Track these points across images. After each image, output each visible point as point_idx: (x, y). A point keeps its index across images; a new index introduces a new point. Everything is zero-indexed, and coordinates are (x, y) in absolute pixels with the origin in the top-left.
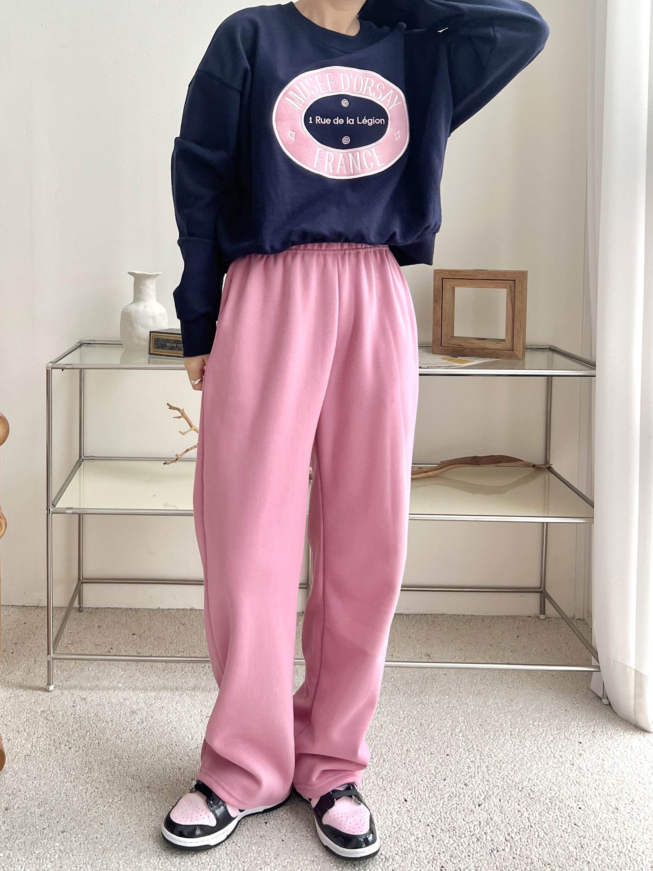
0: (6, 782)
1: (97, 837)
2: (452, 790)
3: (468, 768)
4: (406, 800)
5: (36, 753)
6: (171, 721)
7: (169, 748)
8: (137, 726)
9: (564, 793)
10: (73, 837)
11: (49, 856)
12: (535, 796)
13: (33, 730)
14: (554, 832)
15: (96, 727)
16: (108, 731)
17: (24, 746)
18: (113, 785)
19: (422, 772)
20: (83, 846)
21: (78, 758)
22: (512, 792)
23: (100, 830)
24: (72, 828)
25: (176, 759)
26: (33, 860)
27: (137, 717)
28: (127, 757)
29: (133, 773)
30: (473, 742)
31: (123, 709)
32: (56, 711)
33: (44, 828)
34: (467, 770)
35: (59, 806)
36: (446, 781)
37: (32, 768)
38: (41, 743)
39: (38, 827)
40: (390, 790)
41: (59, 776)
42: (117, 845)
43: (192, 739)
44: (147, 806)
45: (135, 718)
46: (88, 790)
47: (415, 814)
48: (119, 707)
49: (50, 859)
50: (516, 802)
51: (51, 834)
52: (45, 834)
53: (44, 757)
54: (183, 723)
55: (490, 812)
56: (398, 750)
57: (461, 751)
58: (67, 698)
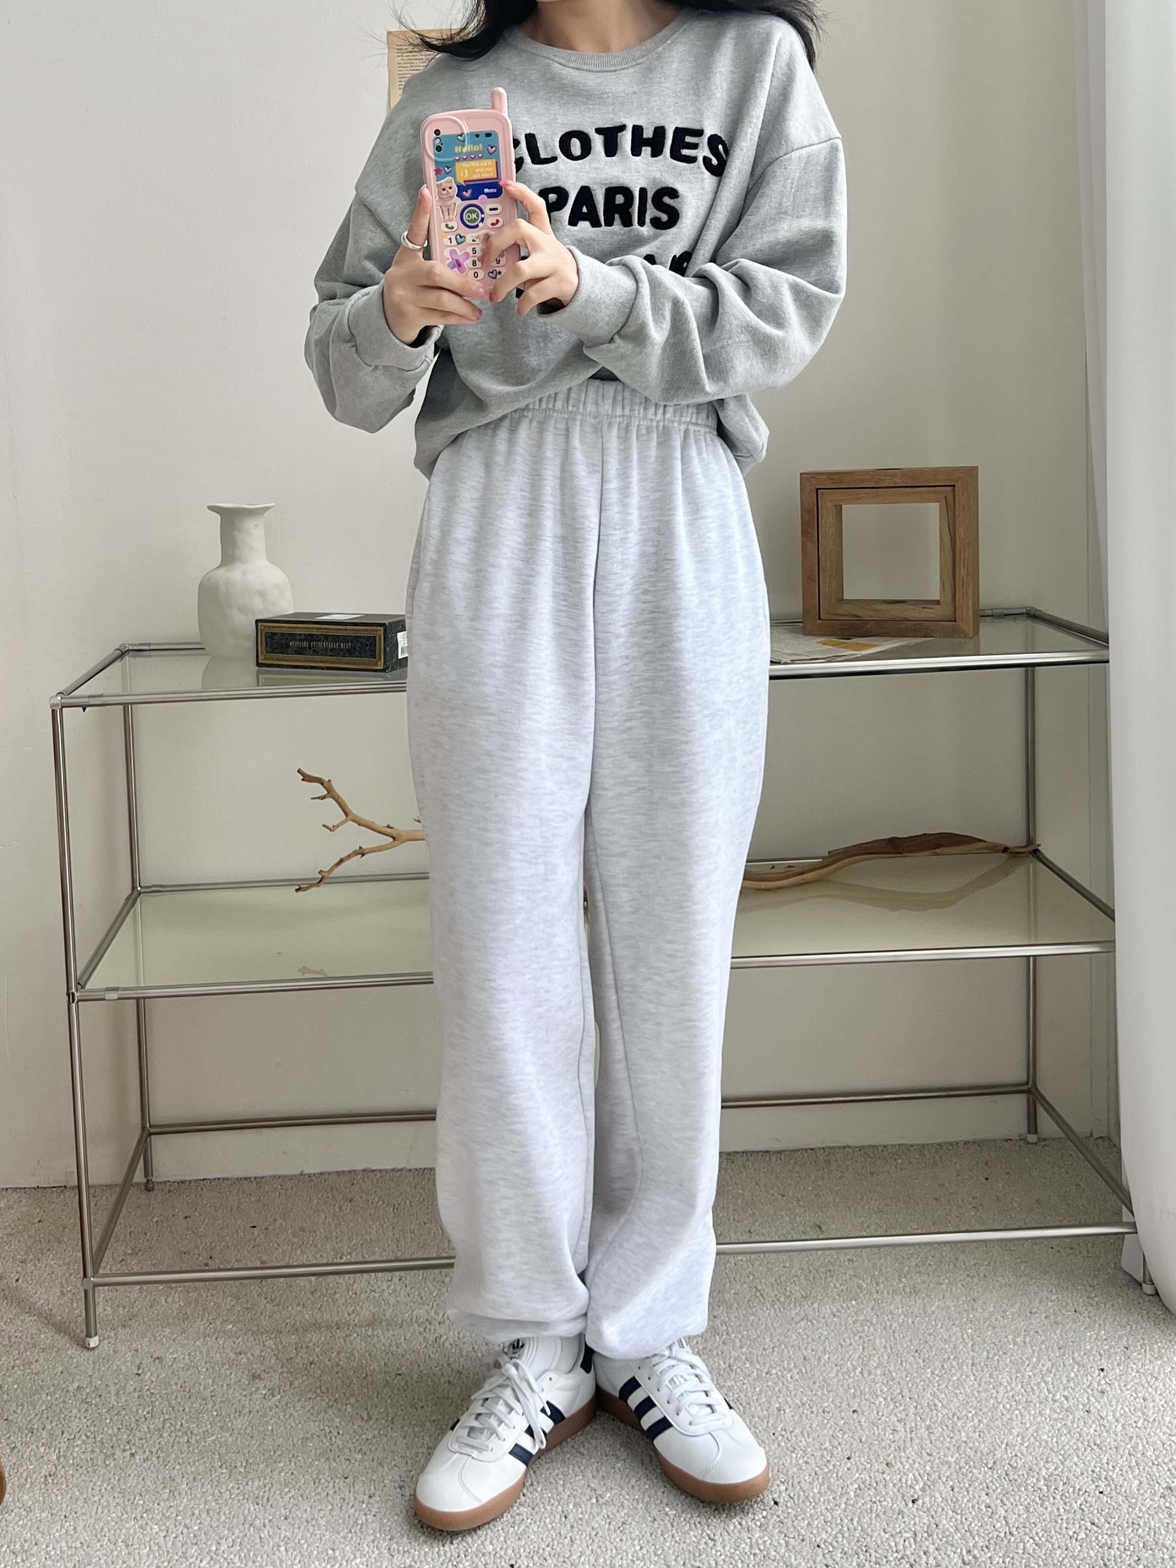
0: (10, 1529)
2: (862, 1476)
3: (892, 1434)
4: (776, 1503)
6: (327, 1388)
7: (324, 1441)
8: (262, 1403)
9: (1072, 1467)
12: (1019, 1476)
14: (1053, 1541)
17: (42, 1457)
18: (218, 1519)
19: (806, 1447)
21: (149, 1472)
22: (975, 1471)
25: (338, 1460)
27: (262, 1386)
28: (244, 1464)
30: (902, 1382)
31: (234, 1373)
32: (104, 1385)
34: (891, 1436)
36: (851, 1460)
37: (59, 1498)
38: (77, 1449)
41: (112, 1509)
43: (370, 1418)
45: (258, 1388)
46: (170, 1531)
47: (794, 1527)
48: (226, 1369)
50: (983, 1489)
53: (83, 1477)
55: (933, 1513)
56: (762, 1410)
57: (880, 1403)
58: (125, 1359)
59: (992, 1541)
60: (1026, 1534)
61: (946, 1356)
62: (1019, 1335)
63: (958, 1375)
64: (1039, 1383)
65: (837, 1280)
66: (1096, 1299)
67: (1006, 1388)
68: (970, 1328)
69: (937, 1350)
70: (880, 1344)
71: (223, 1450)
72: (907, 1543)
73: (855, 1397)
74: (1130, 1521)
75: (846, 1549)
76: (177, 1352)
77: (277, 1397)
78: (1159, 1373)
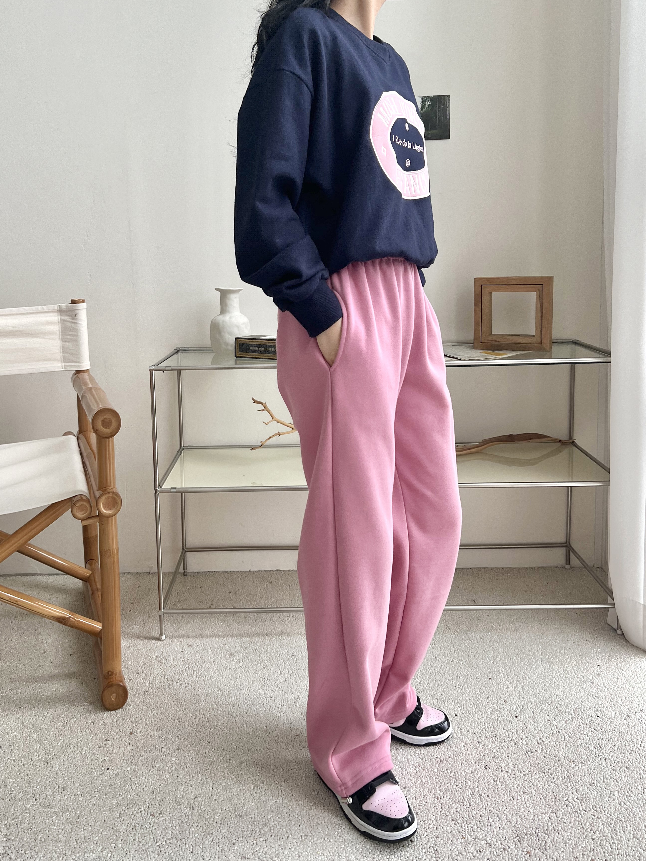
0: (130, 712)
1: (205, 753)
2: (494, 706)
4: (456, 715)
5: (153, 689)
6: (263, 660)
7: (262, 682)
8: (235, 665)
9: (585, 706)
10: (186, 753)
11: (167, 768)
12: (562, 708)
13: (150, 671)
14: (577, 736)
15: (202, 667)
16: (211, 670)
17: (143, 684)
18: (217, 713)
19: (469, 693)
20: (194, 760)
21: (188, 692)
22: (543, 706)
23: (208, 747)
24: (185, 746)
25: (268, 690)
26: (154, 772)
27: (235, 658)
28: (228, 690)
29: (233, 702)
30: (509, 668)
31: (223, 653)
32: (168, 656)
33: (162, 747)
34: (506, 690)
35: (174, 729)
36: (489, 699)
37: (150, 701)
38: (157, 681)
39: (157, 746)
41: (173, 706)
42: (222, 758)
43: (281, 674)
44: (246, 727)
45: (233, 659)
47: (464, 726)
48: (219, 651)
49: (168, 770)
50: (546, 713)
51: (169, 751)
52: (163, 751)
53: (160, 693)
54: (272, 661)
55: (525, 722)
56: (450, 677)
57: (501, 675)
58: (176, 645)
59: (550, 735)
60: (565, 733)
61: (530, 657)
62: (562, 650)
63: (536, 665)
64: (571, 670)
65: (482, 624)
66: (596, 636)
67: (556, 671)
68: (541, 646)
69: (526, 654)
70: (501, 651)
71: (219, 685)
72: (513, 734)
73: (490, 673)
74: (611, 729)
75: (487, 736)
76: (198, 643)
77: (241, 663)
78: (624, 668)
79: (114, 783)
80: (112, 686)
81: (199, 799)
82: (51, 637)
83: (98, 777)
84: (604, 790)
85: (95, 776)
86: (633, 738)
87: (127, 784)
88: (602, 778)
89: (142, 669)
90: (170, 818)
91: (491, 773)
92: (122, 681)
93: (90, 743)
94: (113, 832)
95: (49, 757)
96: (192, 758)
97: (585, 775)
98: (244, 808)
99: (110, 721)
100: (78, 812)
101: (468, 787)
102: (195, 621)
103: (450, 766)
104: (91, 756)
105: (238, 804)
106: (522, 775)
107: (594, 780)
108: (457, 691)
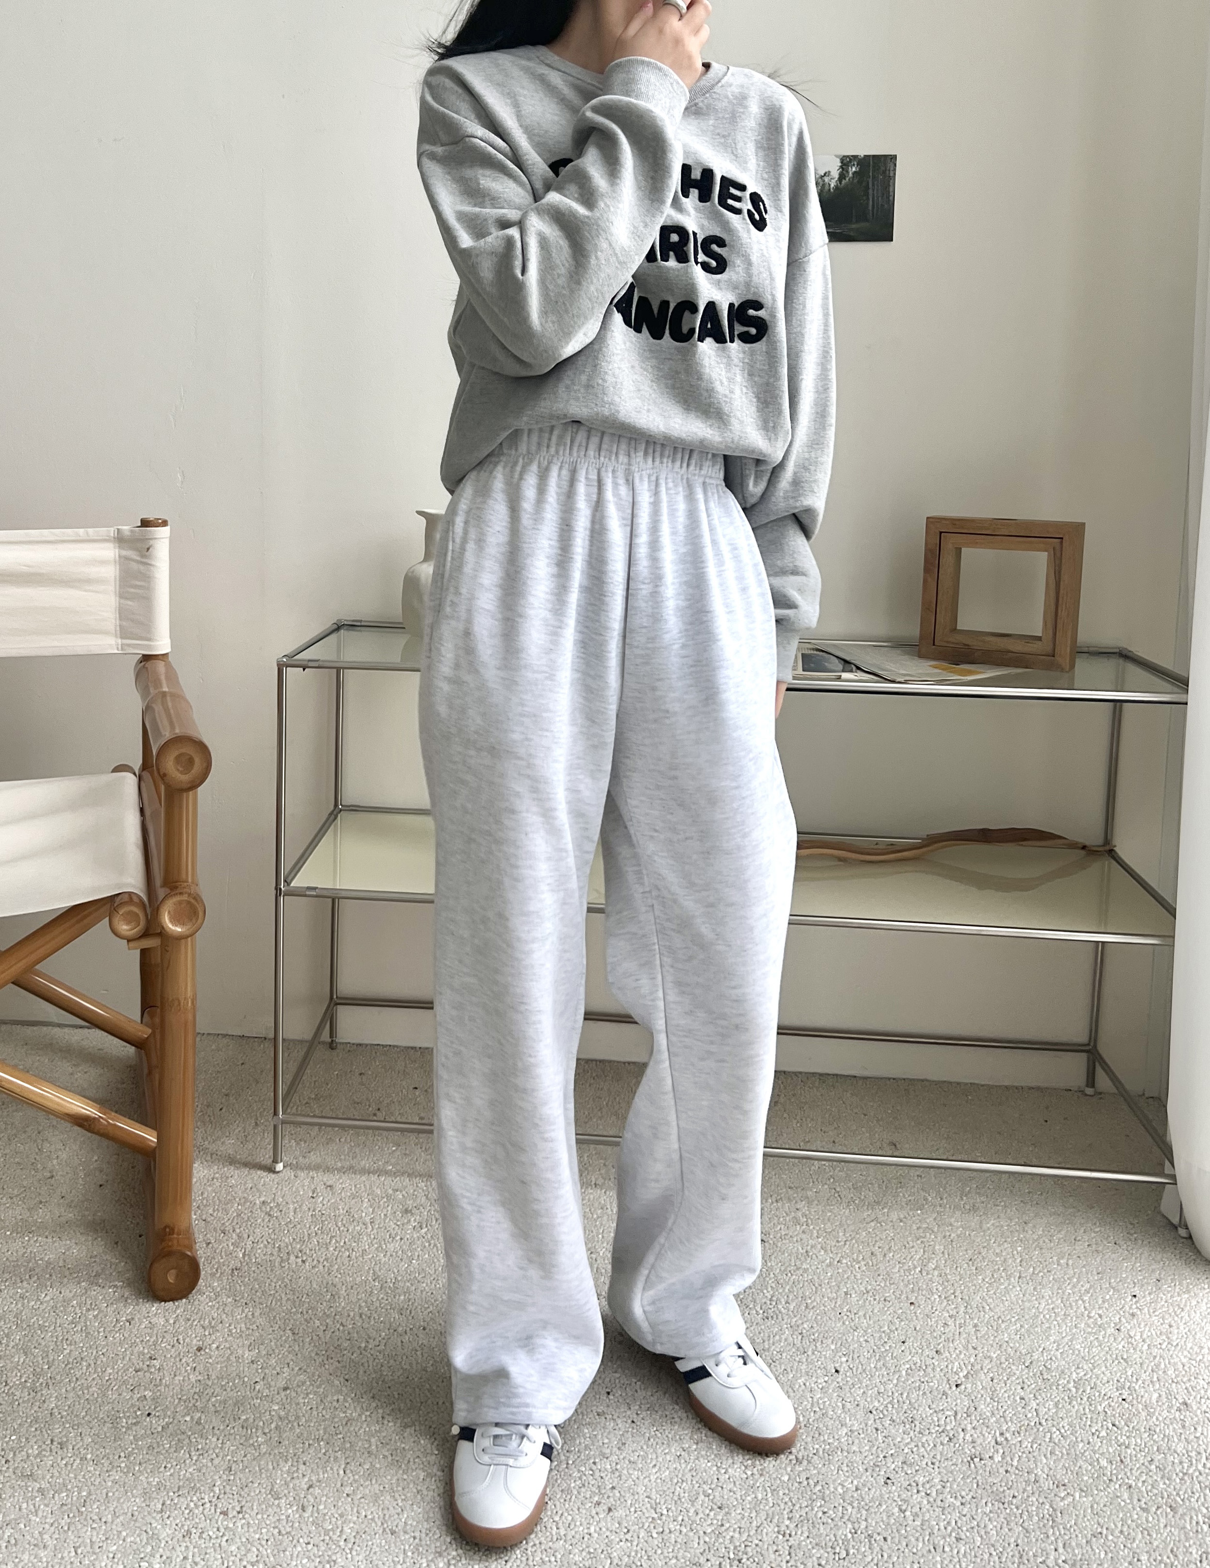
0: (201, 1308)
1: (338, 1401)
2: (914, 1358)
3: (943, 1326)
4: (837, 1371)
5: (250, 1265)
8: (412, 1232)
9: (1100, 1375)
10: (300, 1398)
11: (261, 1424)
12: (1051, 1376)
13: (246, 1231)
15: (348, 1230)
16: (365, 1239)
17: (231, 1254)
18: (369, 1323)
19: (868, 1328)
20: (315, 1413)
21: (316, 1277)
22: (1013, 1367)
23: (344, 1389)
24: (300, 1384)
26: (236, 1429)
27: (412, 1219)
28: (393, 1281)
29: (401, 1305)
30: (953, 1286)
31: (391, 1206)
32: (284, 1203)
33: (256, 1382)
34: (943, 1329)
35: (281, 1348)
36: (906, 1344)
37: (243, 1288)
38: (259, 1251)
39: (246, 1379)
40: (813, 1353)
41: (284, 1302)
42: (368, 1413)
45: (409, 1221)
47: (852, 1395)
48: (384, 1202)
49: (263, 1428)
50: (1019, 1383)
51: (267, 1391)
52: (257, 1390)
53: (262, 1274)
55: (974, 1398)
56: (831, 1292)
57: (935, 1299)
58: (304, 1182)
59: (1022, 1428)
61: (997, 1267)
62: (1063, 1258)
63: (1006, 1285)
64: (1077, 1300)
65: (906, 1191)
66: (1135, 1235)
67: (1047, 1301)
68: (1020, 1246)
69: (988, 1261)
70: (939, 1250)
72: (948, 1419)
73: (913, 1291)
74: (1148, 1427)
75: (894, 1418)
76: (345, 1183)
77: (424, 1230)
78: (1185, 1305)
79: (158, 1443)
80: (169, 1254)
81: (317, 1491)
82: (67, 1149)
83: (128, 1428)
84: (1120, 1548)
85: (123, 1427)
86: (1190, 1449)
87: (182, 1448)
88: (1119, 1525)
89: (234, 1224)
90: (257, 1522)
91: (896, 1494)
92: (190, 1248)
93: (120, 1361)
94: (147, 1539)
95: (41, 1380)
96: (311, 1408)
97: (1085, 1516)
98: (401, 1516)
99: (162, 1321)
100: (84, 1494)
101: (846, 1517)
102: (343, 1140)
103: (815, 1472)
104: (119, 1387)
105: (391, 1508)
106: (958, 1504)
107: (1102, 1527)
108: (844, 1323)
